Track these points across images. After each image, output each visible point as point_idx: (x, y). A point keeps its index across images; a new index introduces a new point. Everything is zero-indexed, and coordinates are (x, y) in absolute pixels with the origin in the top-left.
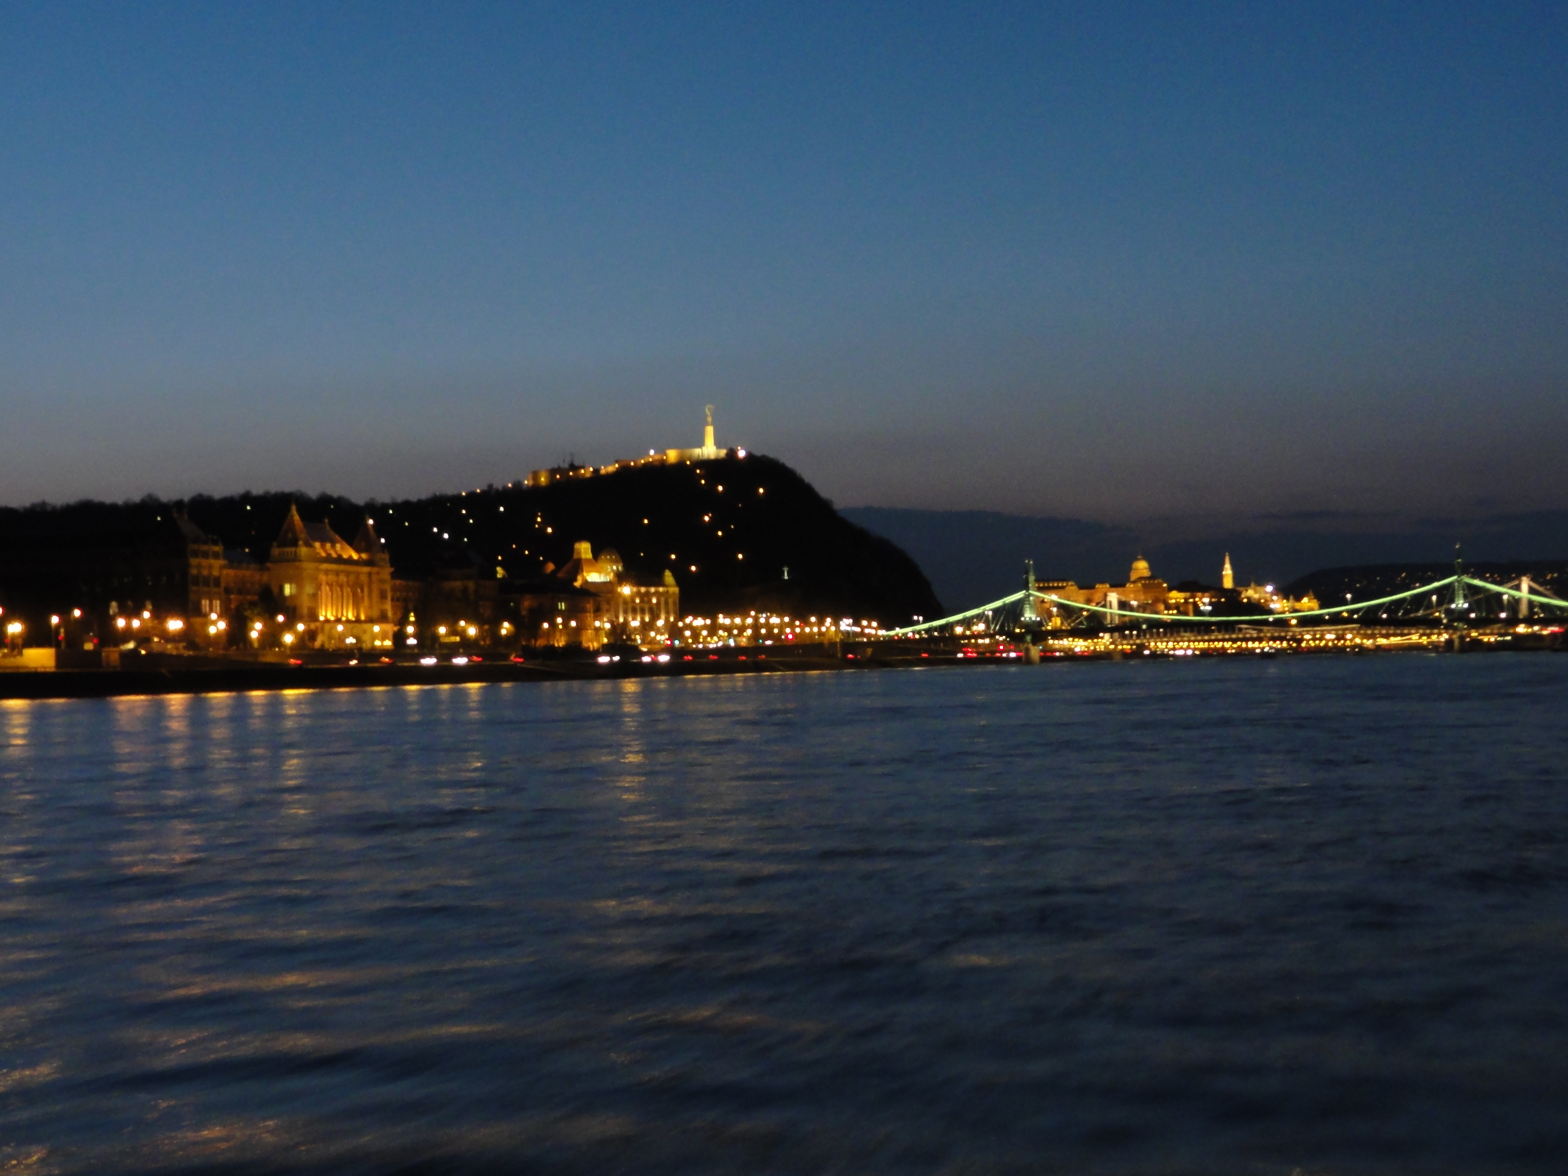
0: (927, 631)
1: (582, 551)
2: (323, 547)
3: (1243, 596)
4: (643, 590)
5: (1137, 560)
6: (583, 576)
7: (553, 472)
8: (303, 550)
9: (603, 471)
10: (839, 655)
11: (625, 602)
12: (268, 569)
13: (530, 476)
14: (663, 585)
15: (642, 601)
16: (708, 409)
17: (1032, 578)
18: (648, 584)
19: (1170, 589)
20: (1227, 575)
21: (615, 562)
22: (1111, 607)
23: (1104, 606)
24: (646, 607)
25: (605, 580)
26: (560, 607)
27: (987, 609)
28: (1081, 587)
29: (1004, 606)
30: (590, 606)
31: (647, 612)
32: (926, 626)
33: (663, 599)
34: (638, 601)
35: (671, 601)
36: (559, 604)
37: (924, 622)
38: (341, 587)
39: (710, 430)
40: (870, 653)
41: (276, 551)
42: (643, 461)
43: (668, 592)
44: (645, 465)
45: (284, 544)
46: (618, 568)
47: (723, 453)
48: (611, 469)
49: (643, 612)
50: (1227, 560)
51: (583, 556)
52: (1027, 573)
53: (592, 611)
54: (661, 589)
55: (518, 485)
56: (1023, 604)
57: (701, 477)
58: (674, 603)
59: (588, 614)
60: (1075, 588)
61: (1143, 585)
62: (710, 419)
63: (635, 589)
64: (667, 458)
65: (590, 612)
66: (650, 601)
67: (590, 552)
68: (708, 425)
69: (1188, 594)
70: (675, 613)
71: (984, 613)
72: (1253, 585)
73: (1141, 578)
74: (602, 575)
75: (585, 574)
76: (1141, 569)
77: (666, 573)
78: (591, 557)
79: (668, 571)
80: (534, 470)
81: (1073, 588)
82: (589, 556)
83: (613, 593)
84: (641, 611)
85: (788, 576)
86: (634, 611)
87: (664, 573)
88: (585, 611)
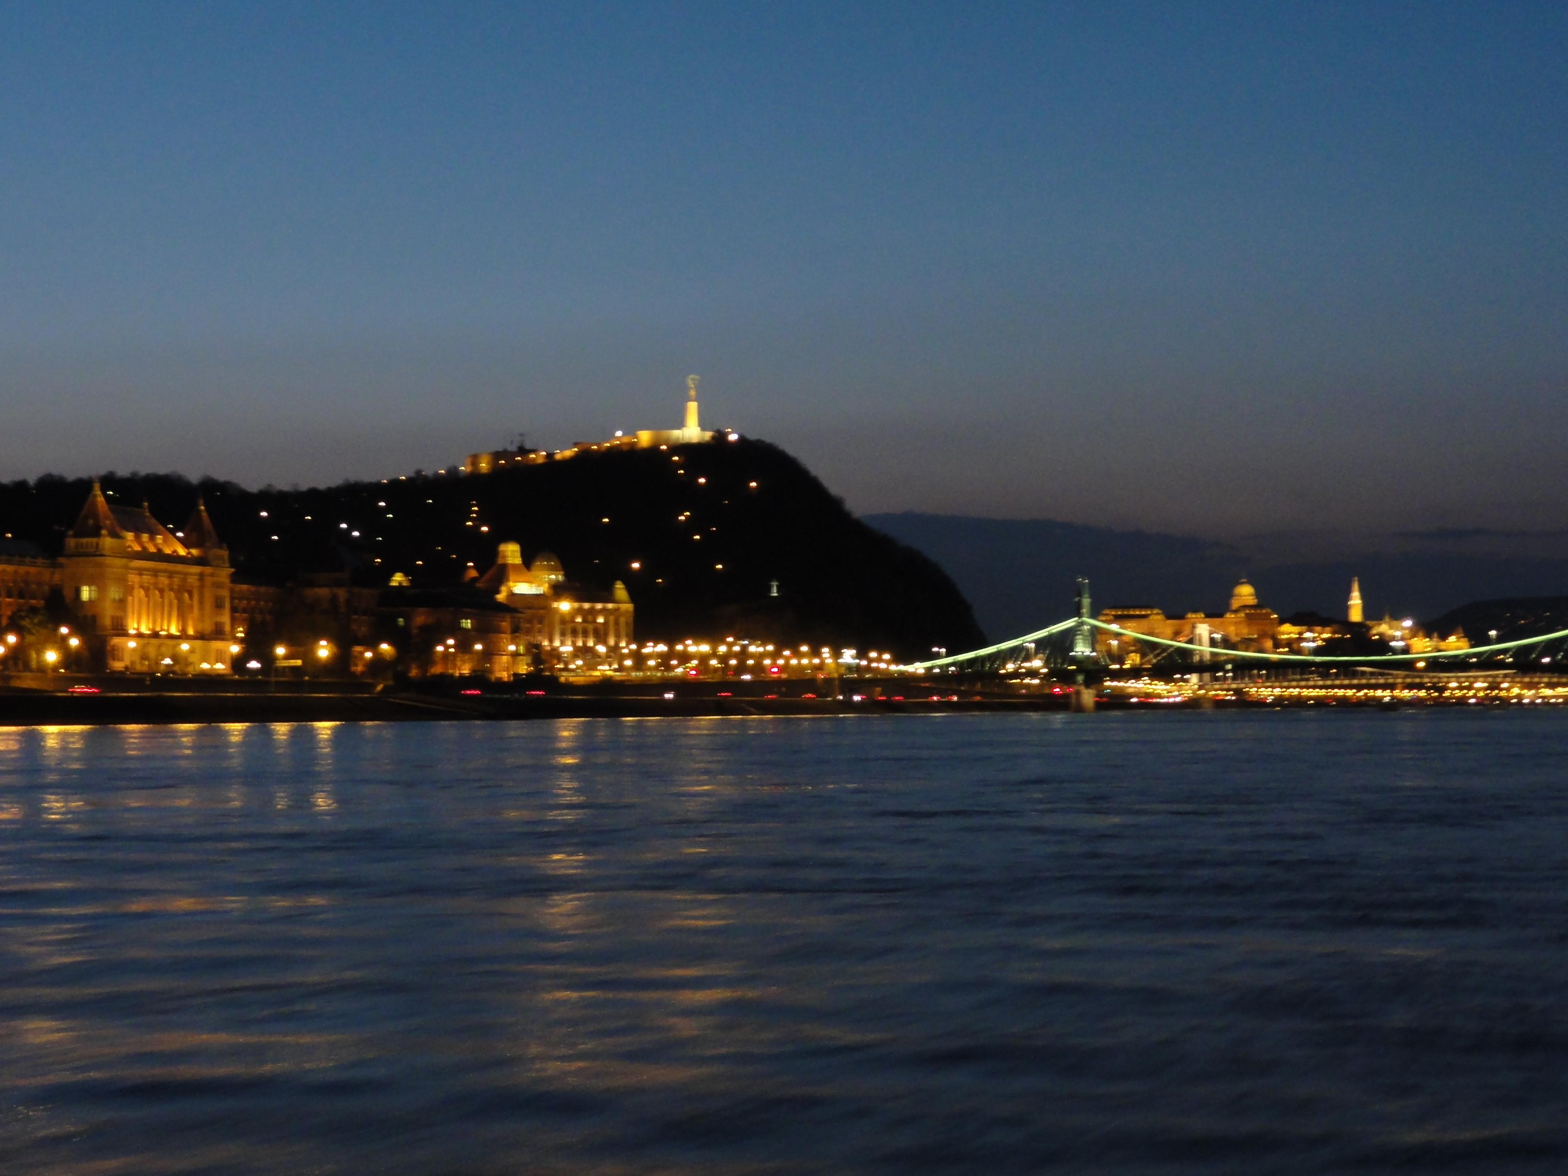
0: (955, 665)
1: (509, 554)
2: (138, 538)
3: (1374, 631)
4: (587, 606)
5: (1241, 584)
6: (508, 586)
7: (497, 455)
8: (108, 542)
9: (558, 457)
11: (563, 622)
12: (61, 566)
13: (468, 461)
14: (613, 601)
15: (585, 620)
16: (692, 379)
17: (1086, 601)
18: (593, 600)
19: (1282, 621)
20: (1354, 605)
21: (553, 569)
22: (1200, 644)
23: (1190, 641)
24: (590, 627)
25: (538, 593)
26: (463, 625)
27: (1028, 640)
28: (1169, 617)
29: (1050, 637)
30: (506, 624)
31: (591, 635)
32: (951, 659)
33: (612, 618)
34: (579, 620)
35: (622, 620)
36: (464, 621)
37: (948, 655)
38: (162, 591)
39: (692, 408)
41: (71, 542)
42: (607, 445)
43: (619, 609)
44: (609, 449)
45: (81, 533)
46: (556, 577)
47: (708, 435)
48: (569, 453)
49: (585, 634)
50: (1356, 587)
51: (510, 561)
52: (1080, 595)
53: (509, 631)
54: (610, 606)
55: (453, 472)
56: (1075, 635)
57: (678, 465)
58: (627, 624)
59: (505, 635)
60: (1161, 617)
61: (1246, 614)
62: (693, 393)
63: (575, 605)
64: (637, 441)
65: (507, 633)
66: (595, 620)
67: (519, 556)
68: (691, 401)
69: (1298, 628)
70: (627, 636)
71: (1023, 645)
72: (1387, 619)
73: (1245, 607)
74: (533, 585)
75: (511, 584)
76: (1245, 596)
77: (617, 588)
78: (521, 562)
79: (624, 583)
80: (473, 452)
81: (1159, 617)
82: (518, 561)
83: (547, 608)
84: (582, 633)
85: (778, 592)
86: (574, 633)
87: (615, 588)
88: (499, 631)
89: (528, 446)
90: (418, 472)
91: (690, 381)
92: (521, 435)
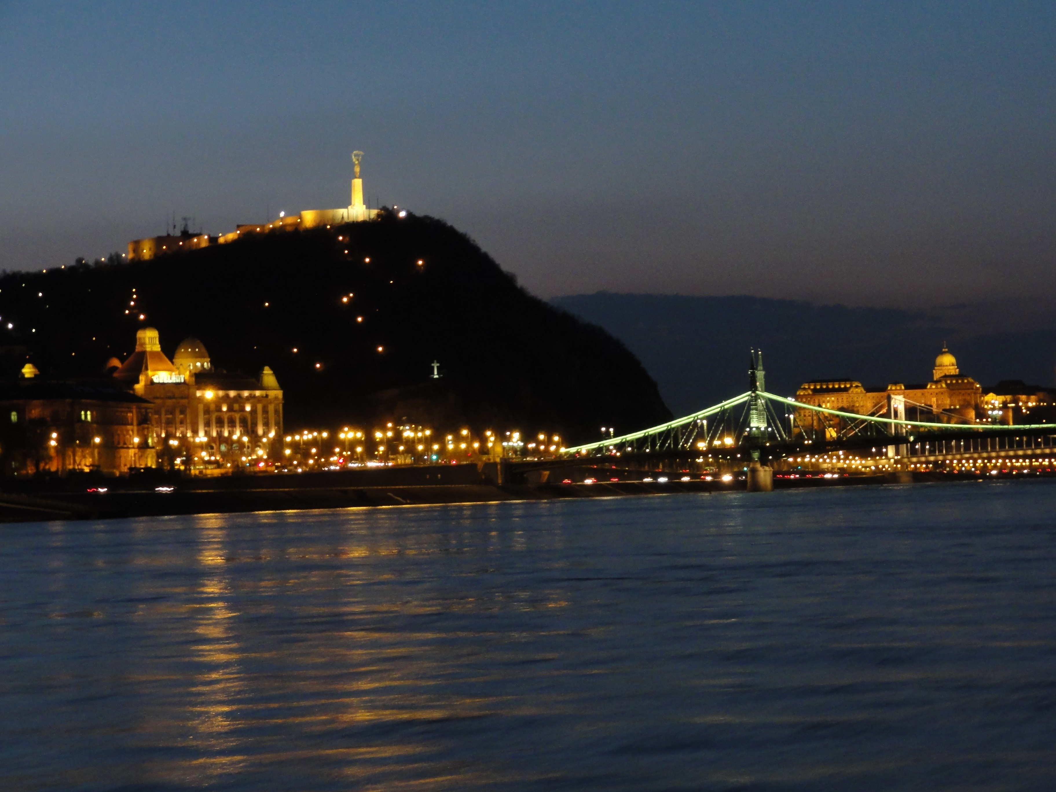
0: (620, 447)
1: (147, 341)
4: (232, 393)
5: (943, 353)
6: (147, 375)
7: (159, 241)
9: (221, 240)
10: (500, 481)
11: (207, 411)
13: (130, 248)
14: (261, 388)
15: (230, 409)
16: (355, 155)
17: (760, 374)
18: (240, 387)
19: (986, 391)
21: (199, 356)
22: (896, 416)
23: (887, 415)
24: (237, 416)
25: (178, 381)
26: (83, 417)
27: (699, 417)
28: (869, 390)
29: (723, 412)
30: (132, 416)
31: (238, 425)
32: (618, 440)
33: (260, 407)
34: (225, 409)
35: (271, 408)
36: (83, 413)
37: (616, 435)
39: (357, 184)
40: (546, 477)
42: (271, 226)
43: (267, 396)
44: (273, 230)
46: (202, 365)
47: (374, 213)
48: (231, 236)
49: (232, 423)
51: (148, 348)
52: (754, 368)
53: (135, 423)
54: (258, 393)
55: (115, 260)
56: (749, 409)
57: (343, 245)
58: (276, 411)
59: (129, 427)
60: (861, 390)
61: (948, 385)
62: (357, 169)
63: (221, 393)
64: (301, 221)
65: (132, 424)
66: (242, 409)
67: (158, 342)
68: (356, 178)
69: (1009, 398)
70: (277, 424)
71: (695, 422)
73: (946, 377)
74: (173, 373)
75: (150, 373)
76: (947, 366)
77: (266, 374)
78: (159, 349)
79: (272, 368)
80: (135, 239)
81: (859, 390)
82: (157, 348)
83: (190, 397)
84: (229, 423)
85: (438, 374)
86: (220, 423)
87: (263, 374)
88: (125, 422)
89: (191, 231)
90: (79, 260)
91: (353, 157)
92: (185, 219)
